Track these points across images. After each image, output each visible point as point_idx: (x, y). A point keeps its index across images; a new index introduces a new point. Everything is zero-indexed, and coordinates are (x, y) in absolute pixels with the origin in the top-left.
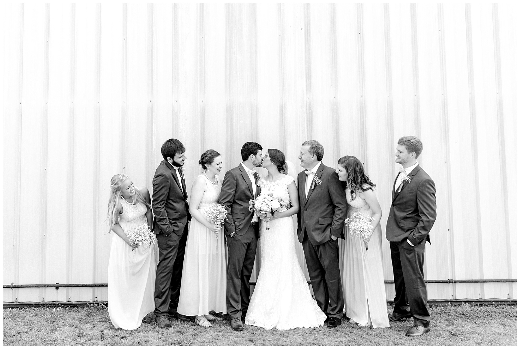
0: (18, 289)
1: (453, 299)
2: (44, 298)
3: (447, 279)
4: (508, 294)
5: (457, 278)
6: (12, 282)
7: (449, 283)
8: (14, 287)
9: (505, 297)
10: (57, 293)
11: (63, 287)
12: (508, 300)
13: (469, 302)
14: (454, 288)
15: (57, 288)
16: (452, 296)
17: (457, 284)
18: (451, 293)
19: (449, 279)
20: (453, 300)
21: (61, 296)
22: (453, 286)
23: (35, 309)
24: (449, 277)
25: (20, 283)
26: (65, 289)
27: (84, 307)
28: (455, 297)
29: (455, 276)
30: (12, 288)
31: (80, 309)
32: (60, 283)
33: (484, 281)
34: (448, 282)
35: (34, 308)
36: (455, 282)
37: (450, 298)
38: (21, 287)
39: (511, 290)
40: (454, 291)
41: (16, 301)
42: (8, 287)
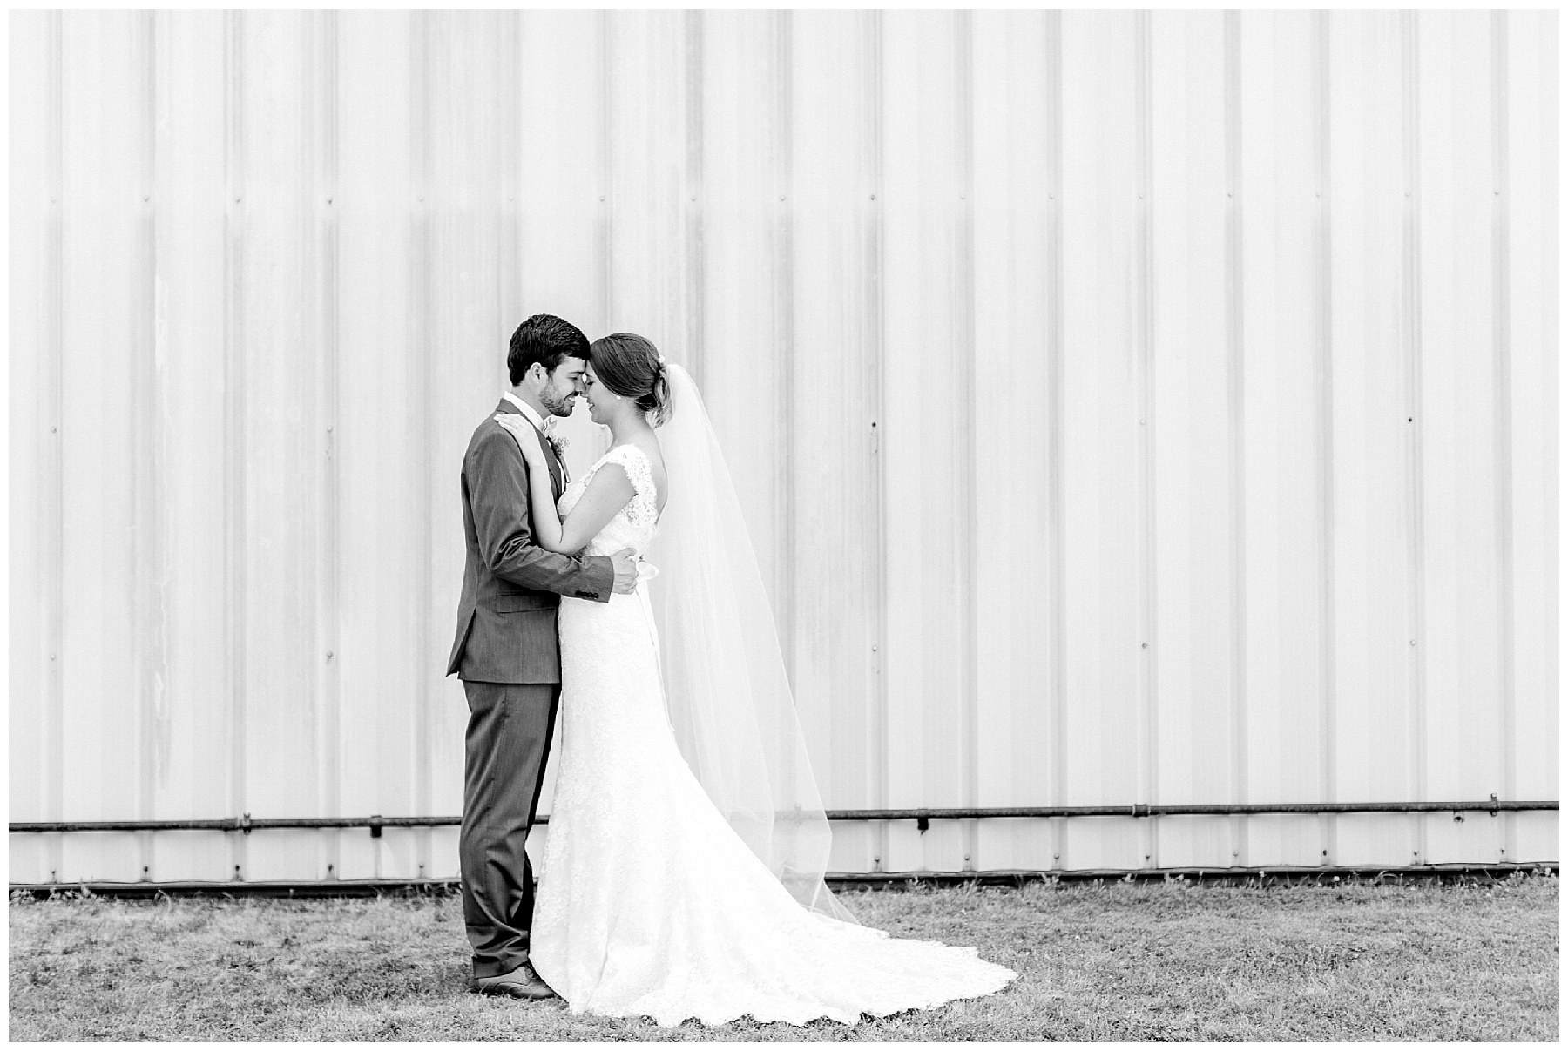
1: (1151, 869)
3: (1131, 805)
4: (1325, 853)
5: (1163, 801)
7: (1136, 815)
9: (1313, 861)
12: (1319, 869)
13: (1192, 877)
14: (1153, 830)
16: (1148, 858)
17: (1164, 823)
18: (1142, 849)
19: (1138, 803)
20: (1145, 872)
22: (1150, 825)
24: (1137, 799)
28: (1154, 862)
29: (1157, 797)
33: (1246, 808)
34: (1130, 813)
36: (1154, 813)
37: (1139, 864)
39: (1333, 837)
40: (1154, 844)
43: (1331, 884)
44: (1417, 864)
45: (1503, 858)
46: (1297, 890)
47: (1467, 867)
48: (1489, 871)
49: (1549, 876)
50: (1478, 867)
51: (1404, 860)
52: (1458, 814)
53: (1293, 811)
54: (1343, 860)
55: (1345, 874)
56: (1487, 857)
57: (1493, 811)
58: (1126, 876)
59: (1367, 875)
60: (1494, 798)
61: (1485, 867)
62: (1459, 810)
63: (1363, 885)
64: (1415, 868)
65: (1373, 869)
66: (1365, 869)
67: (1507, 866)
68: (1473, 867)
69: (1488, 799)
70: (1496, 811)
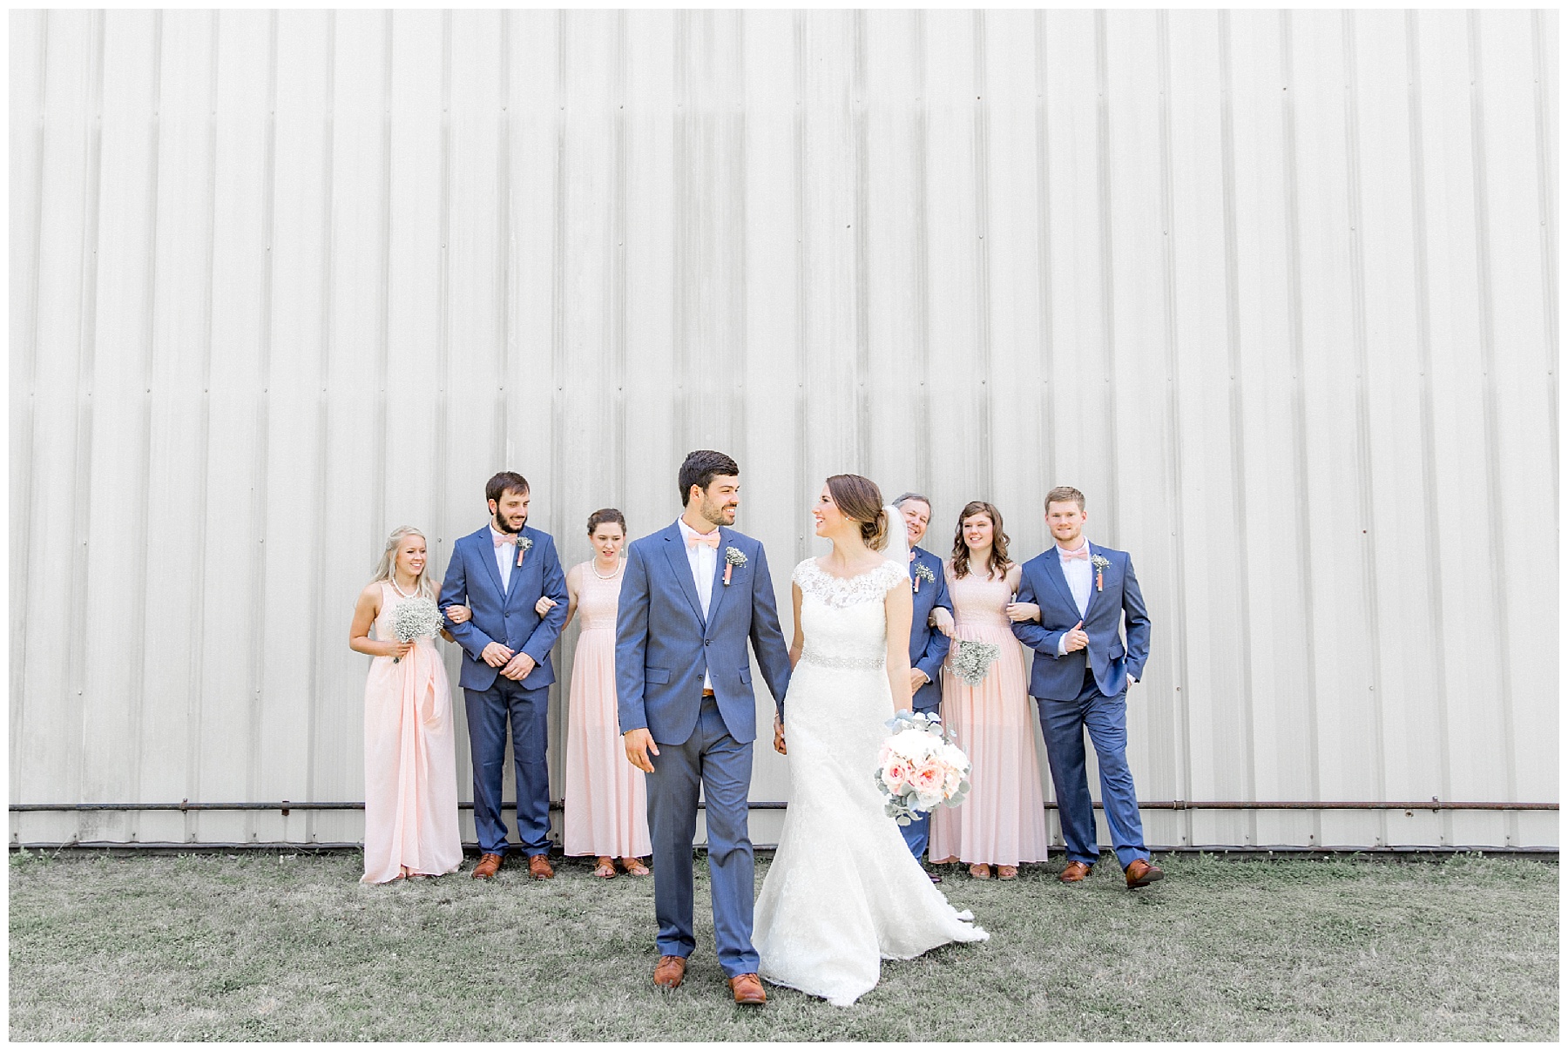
0: (197, 813)
1: (1187, 846)
2: (255, 835)
3: (1173, 802)
4: (1312, 837)
5: (1195, 799)
6: (185, 797)
7: (1176, 809)
8: (189, 809)
9: (1305, 843)
10: (286, 822)
11: (300, 808)
12: (1309, 849)
13: (1219, 853)
14: (1189, 820)
15: (286, 811)
17: (1196, 813)
18: (1180, 833)
19: (1177, 800)
20: (1186, 849)
21: (295, 831)
22: (1186, 816)
23: (236, 857)
24: (1179, 797)
25: (203, 801)
26: (304, 814)
27: (346, 855)
28: (1192, 842)
29: (1190, 796)
30: (183, 810)
31: (338, 859)
32: (294, 800)
33: (1255, 805)
34: (1172, 808)
35: (233, 857)
36: (1189, 807)
37: (1179, 843)
38: (206, 808)
39: (1318, 827)
40: (1189, 828)
41: (194, 840)
42: (175, 808)
43: (1321, 860)
44: (1379, 846)
45: (1443, 842)
46: (1295, 865)
47: (1418, 848)
48: (1434, 852)
49: (1482, 858)
50: (1425, 849)
51: (1370, 844)
52: (1408, 811)
53: (1289, 808)
54: (1326, 843)
55: (1329, 853)
56: (1432, 841)
57: (1435, 809)
58: (1171, 852)
59: (1346, 853)
60: (1435, 801)
61: (1431, 849)
62: (1410, 808)
63: (1343, 861)
64: (1379, 849)
65: (1349, 849)
66: (1342, 849)
67: (1447, 849)
68: (1421, 849)
69: (1431, 801)
70: (1437, 809)
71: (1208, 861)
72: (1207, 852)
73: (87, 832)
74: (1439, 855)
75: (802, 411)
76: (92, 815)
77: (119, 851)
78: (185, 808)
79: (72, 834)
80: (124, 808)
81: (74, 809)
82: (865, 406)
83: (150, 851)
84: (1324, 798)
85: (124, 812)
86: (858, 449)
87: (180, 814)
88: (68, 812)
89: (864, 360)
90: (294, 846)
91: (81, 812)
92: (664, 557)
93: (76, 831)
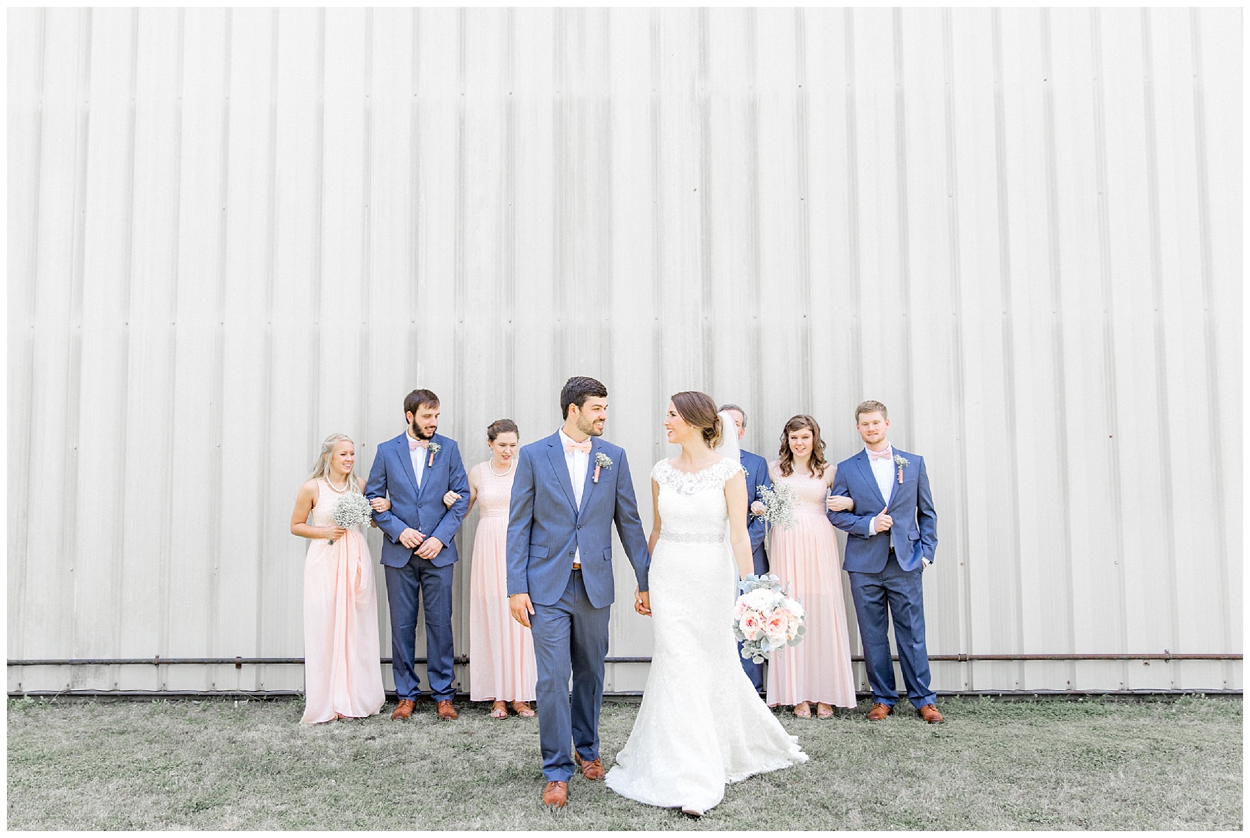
0: (167, 667)
1: (969, 691)
2: (214, 685)
3: (957, 654)
4: (1068, 682)
5: (975, 653)
6: (156, 654)
7: (960, 661)
8: (160, 663)
9: (1061, 687)
10: (239, 674)
11: (250, 663)
12: (1066, 692)
13: (995, 696)
14: (970, 669)
15: (239, 665)
17: (976, 664)
18: (964, 679)
19: (961, 653)
20: (968, 693)
21: (246, 681)
22: (968, 666)
23: (199, 702)
24: (962, 651)
25: (171, 656)
26: (253, 668)
27: (287, 701)
28: (972, 687)
29: (972, 651)
30: (156, 665)
31: (281, 704)
32: (245, 656)
33: (1023, 657)
34: (957, 659)
35: (196, 702)
36: (971, 659)
37: (963, 689)
38: (174, 663)
39: (1073, 674)
40: (970, 676)
41: (164, 689)
42: (149, 662)
43: (1076, 701)
44: (1122, 690)
45: (1173, 686)
46: (1056, 705)
47: (1153, 691)
48: (1166, 694)
49: (1205, 699)
50: (1159, 692)
51: (1115, 688)
52: (1145, 661)
53: (1050, 659)
54: (1080, 687)
55: (1082, 695)
56: (1165, 686)
57: (1166, 660)
58: (956, 695)
59: (1097, 695)
60: (1167, 652)
61: (1164, 692)
62: (1147, 659)
63: (1093, 702)
64: (1122, 692)
65: (1098, 692)
66: (1093, 692)
67: (1176, 692)
68: (1156, 692)
69: (1164, 653)
70: (1169, 659)
71: (987, 703)
72: (985, 695)
73: (78, 682)
74: (1170, 697)
75: (658, 339)
76: (82, 668)
77: (103, 697)
78: (157, 663)
79: (66, 684)
80: (108, 663)
81: (68, 664)
82: (709, 335)
83: (129, 697)
84: (1079, 651)
85: (107, 666)
86: (704, 370)
87: (154, 667)
88: (63, 666)
89: (708, 298)
90: (245, 693)
91: (73, 666)
92: (547, 460)
93: (69, 681)
